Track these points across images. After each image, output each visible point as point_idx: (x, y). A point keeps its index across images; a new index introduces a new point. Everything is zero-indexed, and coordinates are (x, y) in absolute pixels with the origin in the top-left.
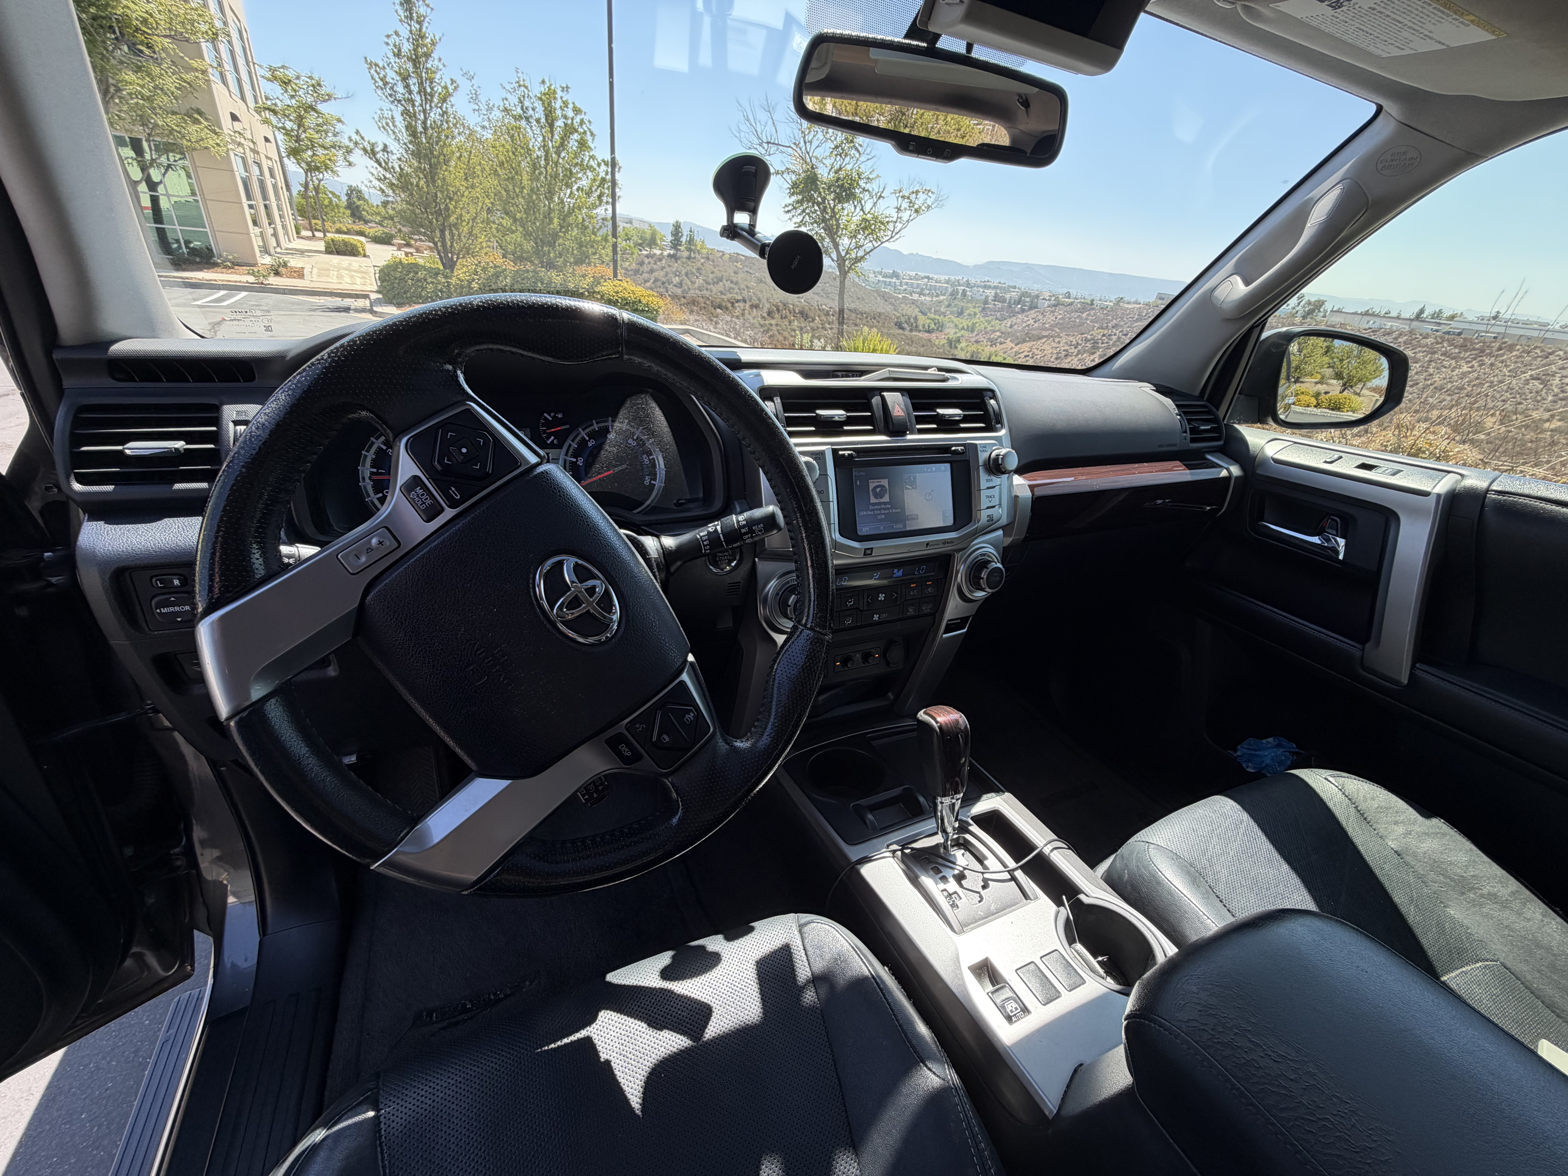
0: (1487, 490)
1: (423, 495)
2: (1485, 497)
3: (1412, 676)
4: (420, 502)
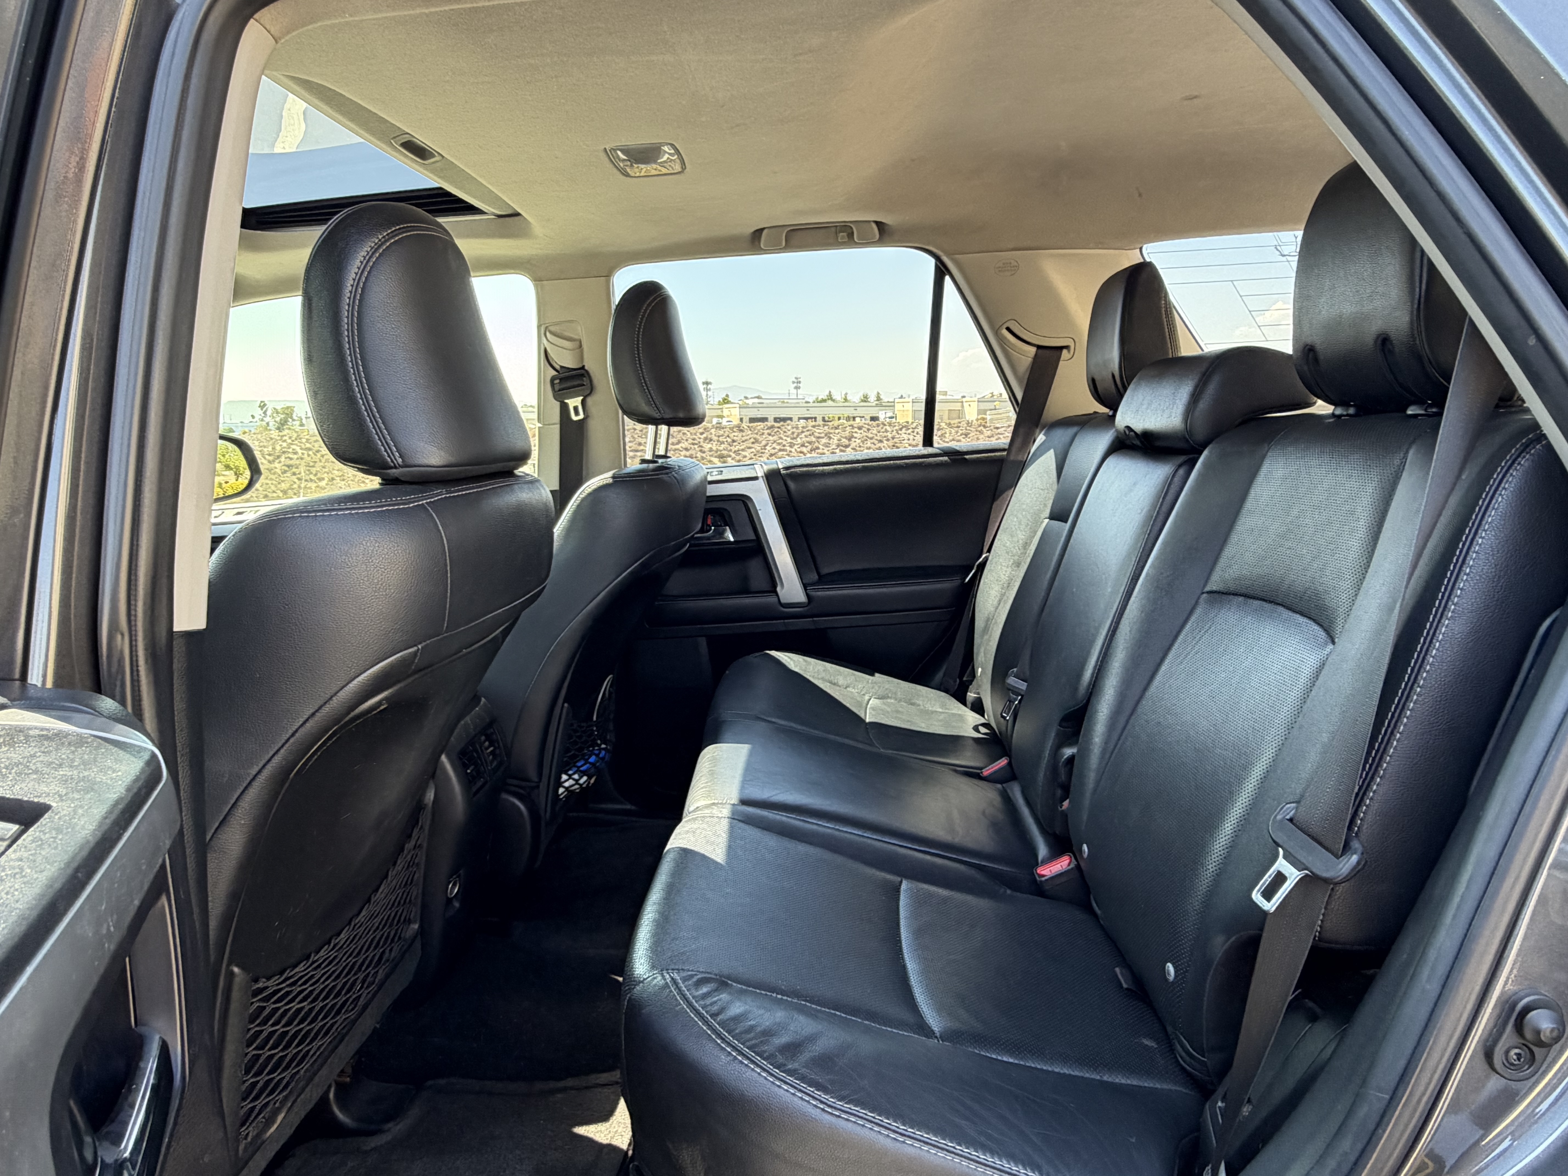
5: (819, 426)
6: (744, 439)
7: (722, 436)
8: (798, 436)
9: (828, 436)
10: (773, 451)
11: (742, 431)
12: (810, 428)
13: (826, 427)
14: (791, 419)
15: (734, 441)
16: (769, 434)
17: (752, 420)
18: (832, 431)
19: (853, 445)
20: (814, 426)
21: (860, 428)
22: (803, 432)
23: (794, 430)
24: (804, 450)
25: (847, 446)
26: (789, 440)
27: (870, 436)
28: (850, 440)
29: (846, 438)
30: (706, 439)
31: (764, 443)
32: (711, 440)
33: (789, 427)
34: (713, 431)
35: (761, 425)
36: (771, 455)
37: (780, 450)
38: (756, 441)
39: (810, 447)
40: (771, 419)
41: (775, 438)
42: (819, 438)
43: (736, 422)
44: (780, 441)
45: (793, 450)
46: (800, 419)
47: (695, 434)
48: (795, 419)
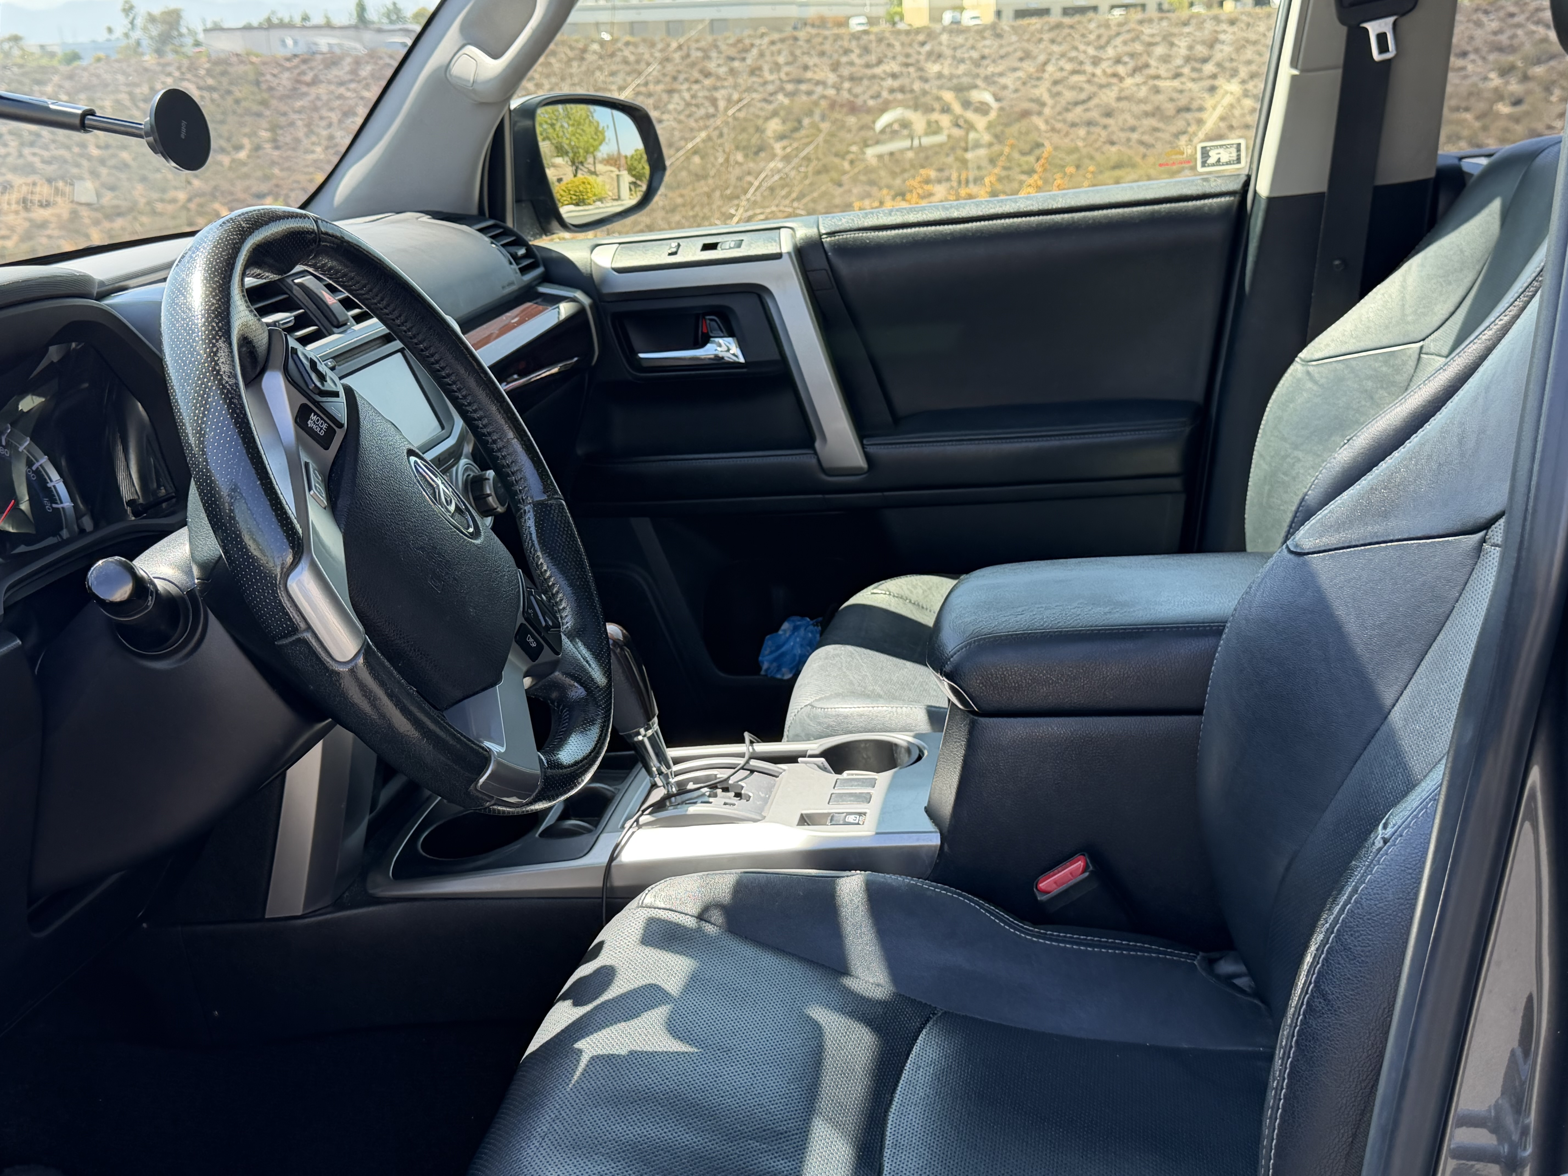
0: (820, 235)
1: (318, 421)
2: (822, 242)
3: (868, 457)
4: (319, 429)
5: (1150, 21)
6: (1003, 52)
7: (962, 46)
8: (1108, 42)
9: (1168, 40)
10: (1059, 75)
11: (999, 36)
12: (1132, 25)
13: (1165, 24)
14: (1095, 9)
15: (983, 57)
16: (1053, 41)
17: (1021, 14)
18: (1175, 30)
19: (1218, 56)
20: (1141, 22)
21: (1232, 22)
22: (1118, 34)
23: (1102, 31)
24: (1121, 70)
25: (1205, 60)
26: (1091, 51)
27: (1253, 37)
28: (1211, 46)
29: (1203, 43)
30: (930, 54)
31: (1042, 58)
32: (940, 56)
33: (1091, 23)
34: (944, 38)
35: (1035, 22)
36: (1056, 83)
37: (1074, 72)
38: (1027, 56)
39: (1131, 64)
40: (1056, 11)
41: (1064, 47)
42: (1151, 44)
43: (989, 18)
44: (1073, 54)
45: (1098, 71)
46: (1113, 7)
47: (910, 45)
48: (1104, 7)
